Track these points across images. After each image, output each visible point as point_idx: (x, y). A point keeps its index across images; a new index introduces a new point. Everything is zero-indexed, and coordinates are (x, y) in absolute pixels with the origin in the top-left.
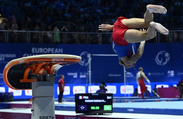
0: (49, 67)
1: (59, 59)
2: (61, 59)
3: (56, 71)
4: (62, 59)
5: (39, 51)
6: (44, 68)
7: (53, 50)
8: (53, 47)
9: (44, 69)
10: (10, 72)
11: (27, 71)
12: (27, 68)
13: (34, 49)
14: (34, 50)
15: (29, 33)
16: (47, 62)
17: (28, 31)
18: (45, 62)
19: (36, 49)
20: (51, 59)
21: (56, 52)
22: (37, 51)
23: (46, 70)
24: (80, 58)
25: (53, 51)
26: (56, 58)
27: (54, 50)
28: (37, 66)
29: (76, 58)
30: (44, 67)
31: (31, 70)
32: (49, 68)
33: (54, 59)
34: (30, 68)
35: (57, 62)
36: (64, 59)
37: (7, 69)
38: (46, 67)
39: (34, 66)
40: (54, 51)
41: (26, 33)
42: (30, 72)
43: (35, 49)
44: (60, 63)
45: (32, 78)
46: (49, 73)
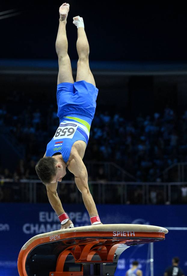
0: (105, 248)
1: (127, 233)
2: (130, 233)
3: (117, 256)
4: (132, 232)
5: (53, 219)
6: (96, 250)
7: (79, 215)
8: (79, 211)
9: (94, 253)
10: (31, 257)
11: (64, 256)
12: (64, 249)
13: (43, 215)
14: (44, 217)
15: (33, 184)
16: (104, 238)
17: (32, 181)
18: (100, 238)
19: (47, 214)
20: (111, 233)
21: (84, 219)
22: (50, 217)
23: (100, 255)
24: (165, 231)
25: (79, 219)
26: (121, 231)
27: (80, 217)
28: (83, 246)
29: (158, 230)
30: (95, 248)
31: (70, 254)
32: (104, 250)
33: (116, 233)
34: (70, 249)
35: (120, 240)
36: (136, 233)
37: (25, 252)
38: (100, 248)
39: (76, 247)
40: (81, 219)
41: (28, 183)
42: (68, 259)
43: (45, 215)
44: (128, 241)
45: (71, 269)
46: (106, 260)
